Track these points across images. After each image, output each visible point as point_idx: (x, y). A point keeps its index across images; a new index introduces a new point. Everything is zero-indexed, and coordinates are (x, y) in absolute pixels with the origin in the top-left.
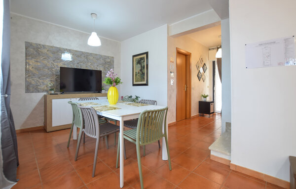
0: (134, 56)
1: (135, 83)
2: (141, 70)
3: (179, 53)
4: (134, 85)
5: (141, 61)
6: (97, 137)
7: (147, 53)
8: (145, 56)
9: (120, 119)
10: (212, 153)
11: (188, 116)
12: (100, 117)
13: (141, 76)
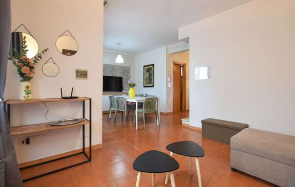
0: (144, 66)
1: (145, 85)
2: (149, 76)
3: (175, 64)
4: (144, 87)
5: (149, 70)
6: (126, 111)
7: (153, 65)
8: (152, 66)
9: (136, 101)
10: (183, 122)
11: (183, 109)
12: (127, 102)
13: (149, 81)
